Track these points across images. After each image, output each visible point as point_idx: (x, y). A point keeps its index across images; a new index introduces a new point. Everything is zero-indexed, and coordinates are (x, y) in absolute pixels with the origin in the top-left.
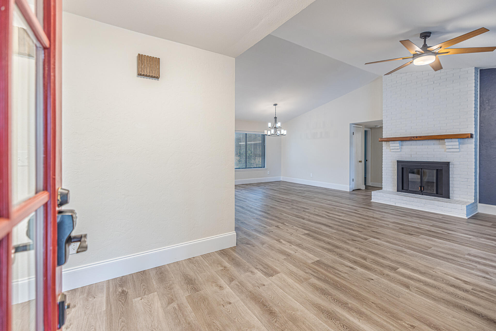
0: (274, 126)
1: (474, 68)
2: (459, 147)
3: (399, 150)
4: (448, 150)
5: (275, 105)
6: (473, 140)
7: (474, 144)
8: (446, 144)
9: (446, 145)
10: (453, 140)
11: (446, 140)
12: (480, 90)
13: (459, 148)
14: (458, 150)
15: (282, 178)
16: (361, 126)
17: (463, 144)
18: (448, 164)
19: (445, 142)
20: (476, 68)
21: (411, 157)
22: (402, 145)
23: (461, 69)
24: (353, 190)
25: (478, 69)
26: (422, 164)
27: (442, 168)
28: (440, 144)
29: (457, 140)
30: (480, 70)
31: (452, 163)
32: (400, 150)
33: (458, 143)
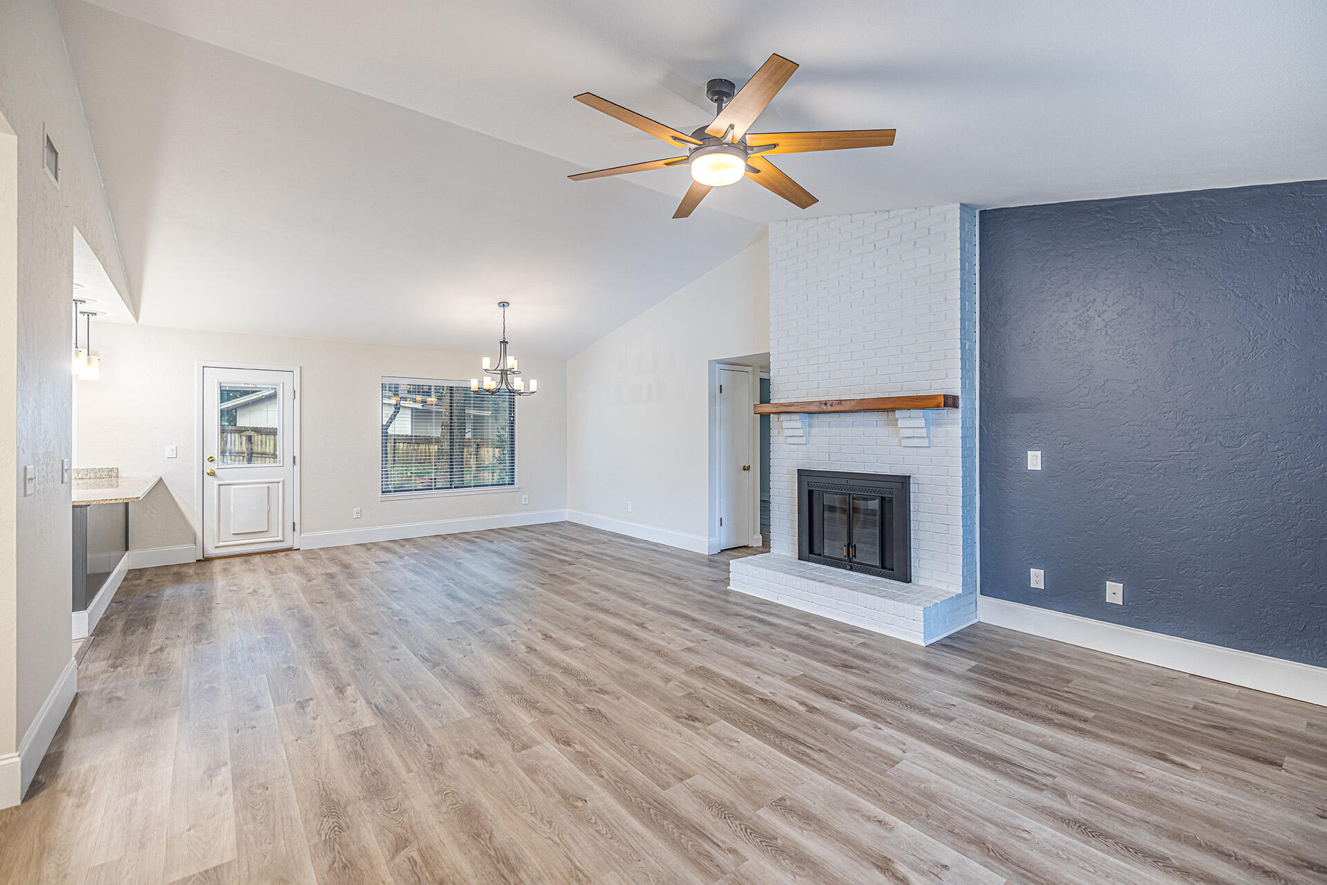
0: (501, 367)
1: (959, 206)
2: (928, 432)
3: (803, 440)
4: (905, 442)
5: (504, 304)
6: (957, 414)
7: (960, 425)
8: (900, 423)
9: (899, 426)
10: (914, 413)
11: (898, 414)
12: (980, 269)
13: (928, 437)
14: (925, 442)
15: (567, 515)
16: (749, 369)
17: (939, 425)
18: (904, 481)
19: (897, 420)
20: (964, 207)
21: (829, 460)
22: (810, 426)
23: (932, 209)
24: (722, 551)
25: (976, 209)
26: (851, 482)
27: (892, 494)
28: (889, 425)
29: (920, 413)
30: (981, 212)
31: (915, 478)
32: (804, 438)
33: (922, 423)
